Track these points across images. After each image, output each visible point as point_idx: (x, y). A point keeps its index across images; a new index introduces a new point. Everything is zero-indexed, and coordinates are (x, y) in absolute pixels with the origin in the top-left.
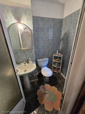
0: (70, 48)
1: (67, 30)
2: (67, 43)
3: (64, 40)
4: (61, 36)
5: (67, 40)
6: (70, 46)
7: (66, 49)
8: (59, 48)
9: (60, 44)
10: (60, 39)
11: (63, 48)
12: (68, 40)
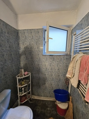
0: (37, 63)
1: (28, 44)
2: (31, 58)
3: (26, 54)
4: (20, 50)
5: (30, 54)
6: (37, 61)
7: (32, 64)
8: (20, 66)
9: (20, 60)
10: (19, 53)
11: (26, 64)
12: (33, 55)
